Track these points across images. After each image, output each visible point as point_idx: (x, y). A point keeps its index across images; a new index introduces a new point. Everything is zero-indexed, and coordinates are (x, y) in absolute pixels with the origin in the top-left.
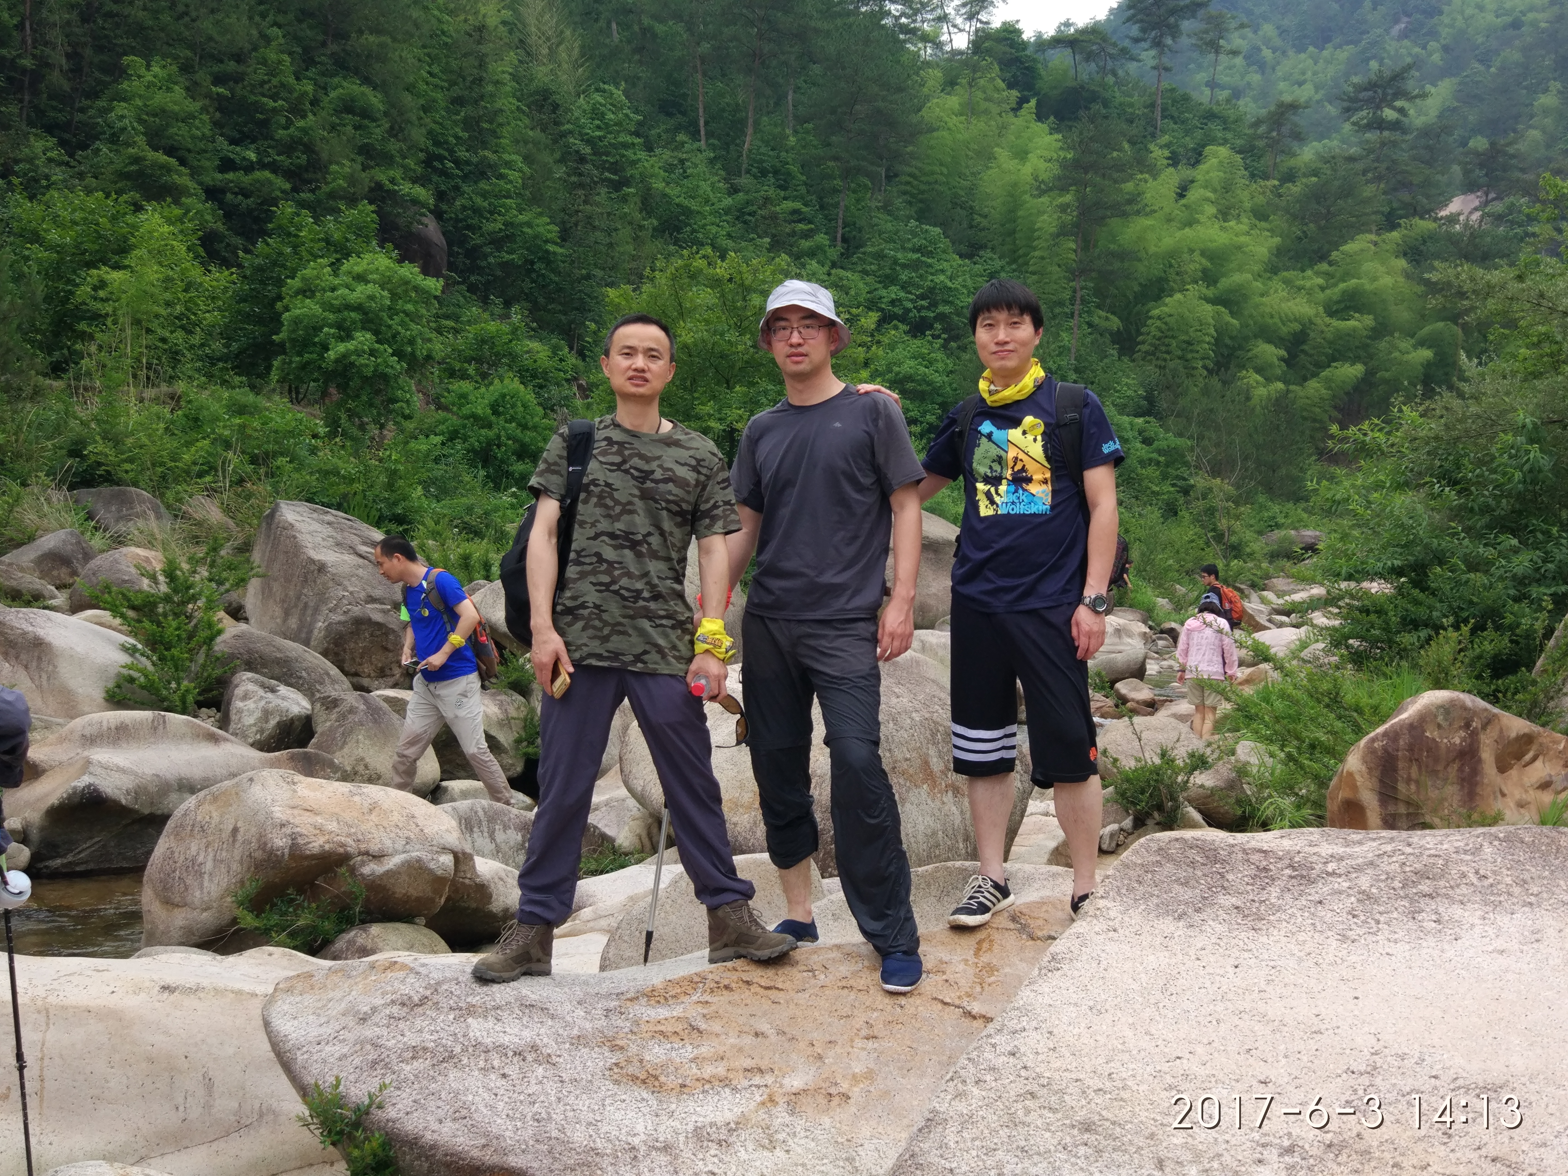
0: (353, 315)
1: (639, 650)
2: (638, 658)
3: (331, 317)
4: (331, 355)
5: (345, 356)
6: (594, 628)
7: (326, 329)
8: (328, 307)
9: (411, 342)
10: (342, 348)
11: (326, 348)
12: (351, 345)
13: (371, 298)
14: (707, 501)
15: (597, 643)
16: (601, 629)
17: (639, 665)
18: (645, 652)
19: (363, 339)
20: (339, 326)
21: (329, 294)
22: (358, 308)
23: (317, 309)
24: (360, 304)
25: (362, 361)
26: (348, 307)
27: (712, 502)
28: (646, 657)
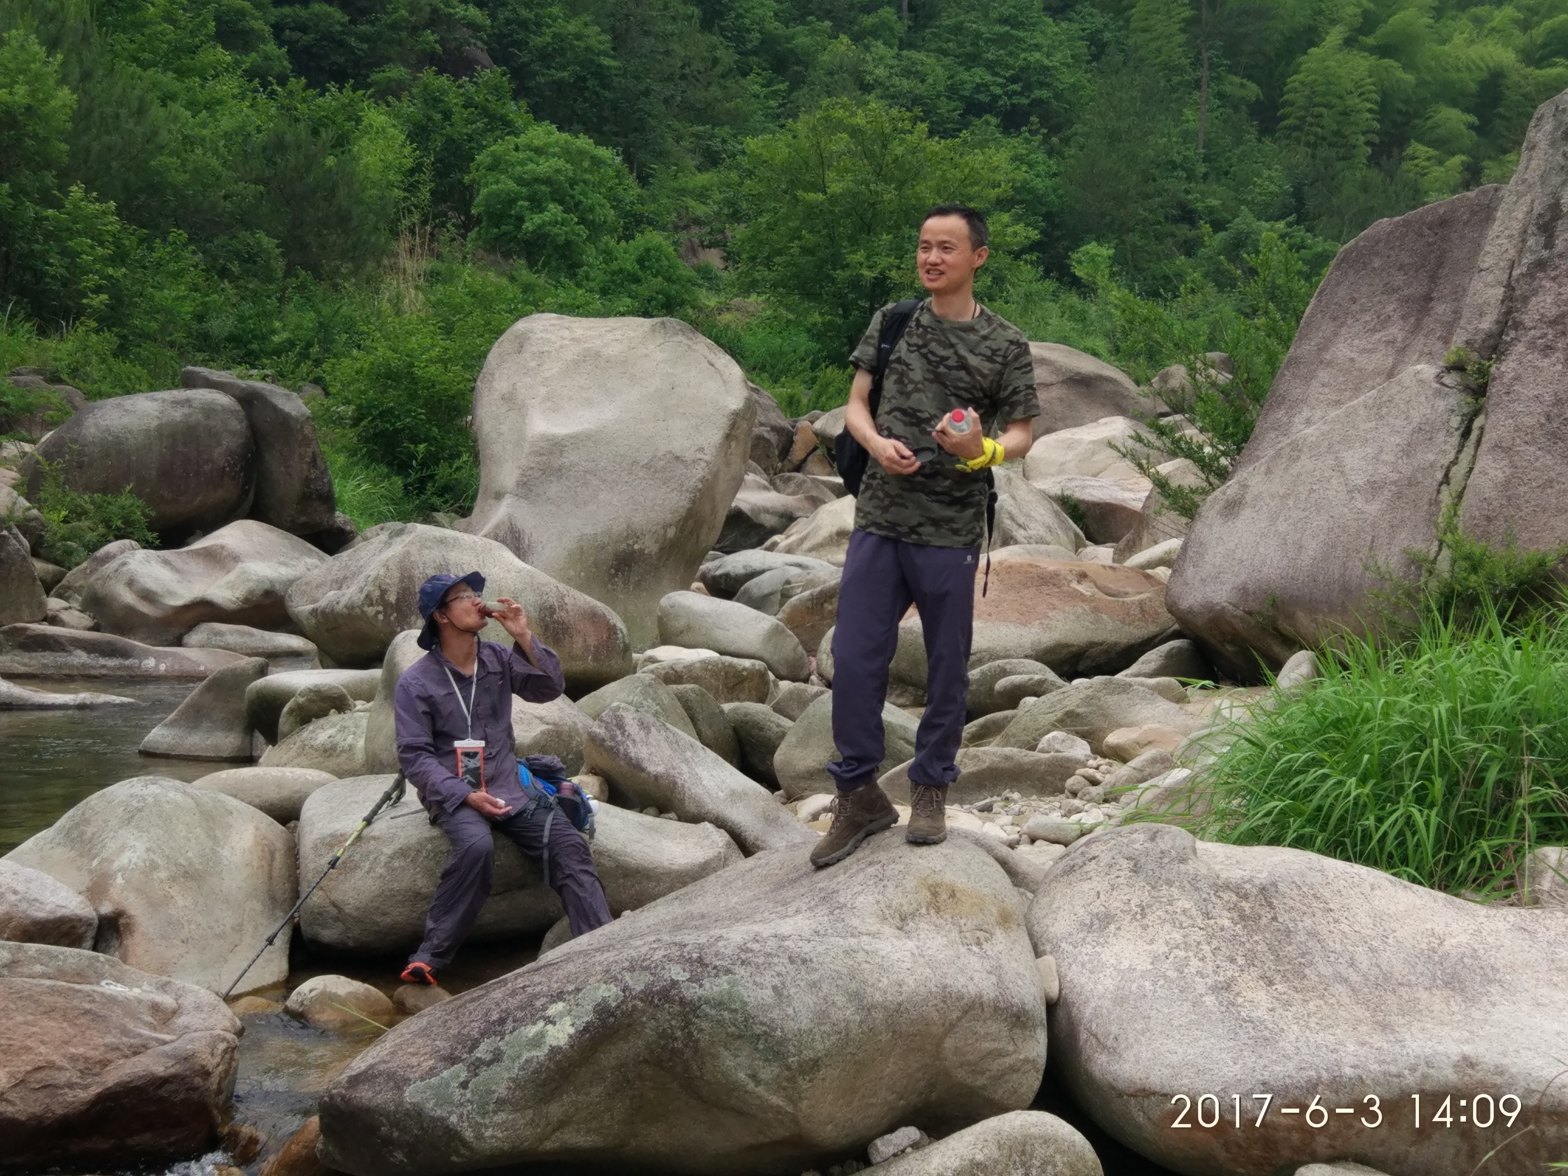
0: (543, 188)
1: (914, 522)
2: (913, 530)
3: (524, 190)
4: (528, 226)
5: (541, 226)
6: (878, 498)
7: (520, 203)
8: (520, 181)
9: (591, 210)
10: (537, 219)
11: (520, 220)
12: (547, 216)
13: (558, 171)
14: (1006, 388)
15: (879, 512)
16: (882, 500)
17: (914, 537)
18: (920, 525)
19: (554, 210)
20: (531, 198)
21: (519, 168)
22: (548, 181)
23: (512, 185)
24: (549, 178)
25: (556, 230)
26: (537, 180)
27: (1010, 389)
28: (921, 530)
